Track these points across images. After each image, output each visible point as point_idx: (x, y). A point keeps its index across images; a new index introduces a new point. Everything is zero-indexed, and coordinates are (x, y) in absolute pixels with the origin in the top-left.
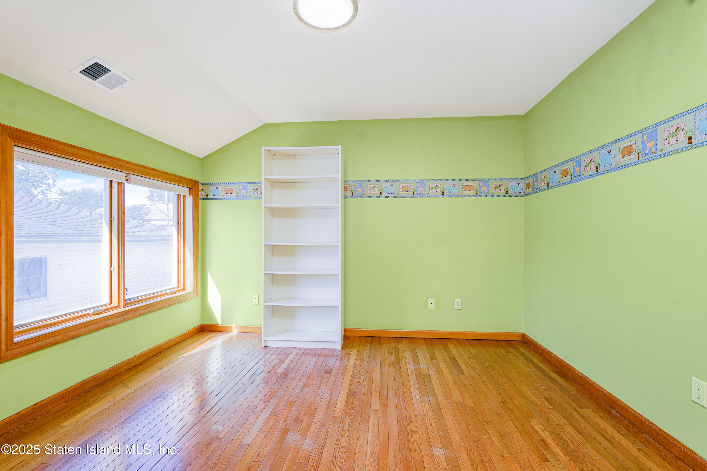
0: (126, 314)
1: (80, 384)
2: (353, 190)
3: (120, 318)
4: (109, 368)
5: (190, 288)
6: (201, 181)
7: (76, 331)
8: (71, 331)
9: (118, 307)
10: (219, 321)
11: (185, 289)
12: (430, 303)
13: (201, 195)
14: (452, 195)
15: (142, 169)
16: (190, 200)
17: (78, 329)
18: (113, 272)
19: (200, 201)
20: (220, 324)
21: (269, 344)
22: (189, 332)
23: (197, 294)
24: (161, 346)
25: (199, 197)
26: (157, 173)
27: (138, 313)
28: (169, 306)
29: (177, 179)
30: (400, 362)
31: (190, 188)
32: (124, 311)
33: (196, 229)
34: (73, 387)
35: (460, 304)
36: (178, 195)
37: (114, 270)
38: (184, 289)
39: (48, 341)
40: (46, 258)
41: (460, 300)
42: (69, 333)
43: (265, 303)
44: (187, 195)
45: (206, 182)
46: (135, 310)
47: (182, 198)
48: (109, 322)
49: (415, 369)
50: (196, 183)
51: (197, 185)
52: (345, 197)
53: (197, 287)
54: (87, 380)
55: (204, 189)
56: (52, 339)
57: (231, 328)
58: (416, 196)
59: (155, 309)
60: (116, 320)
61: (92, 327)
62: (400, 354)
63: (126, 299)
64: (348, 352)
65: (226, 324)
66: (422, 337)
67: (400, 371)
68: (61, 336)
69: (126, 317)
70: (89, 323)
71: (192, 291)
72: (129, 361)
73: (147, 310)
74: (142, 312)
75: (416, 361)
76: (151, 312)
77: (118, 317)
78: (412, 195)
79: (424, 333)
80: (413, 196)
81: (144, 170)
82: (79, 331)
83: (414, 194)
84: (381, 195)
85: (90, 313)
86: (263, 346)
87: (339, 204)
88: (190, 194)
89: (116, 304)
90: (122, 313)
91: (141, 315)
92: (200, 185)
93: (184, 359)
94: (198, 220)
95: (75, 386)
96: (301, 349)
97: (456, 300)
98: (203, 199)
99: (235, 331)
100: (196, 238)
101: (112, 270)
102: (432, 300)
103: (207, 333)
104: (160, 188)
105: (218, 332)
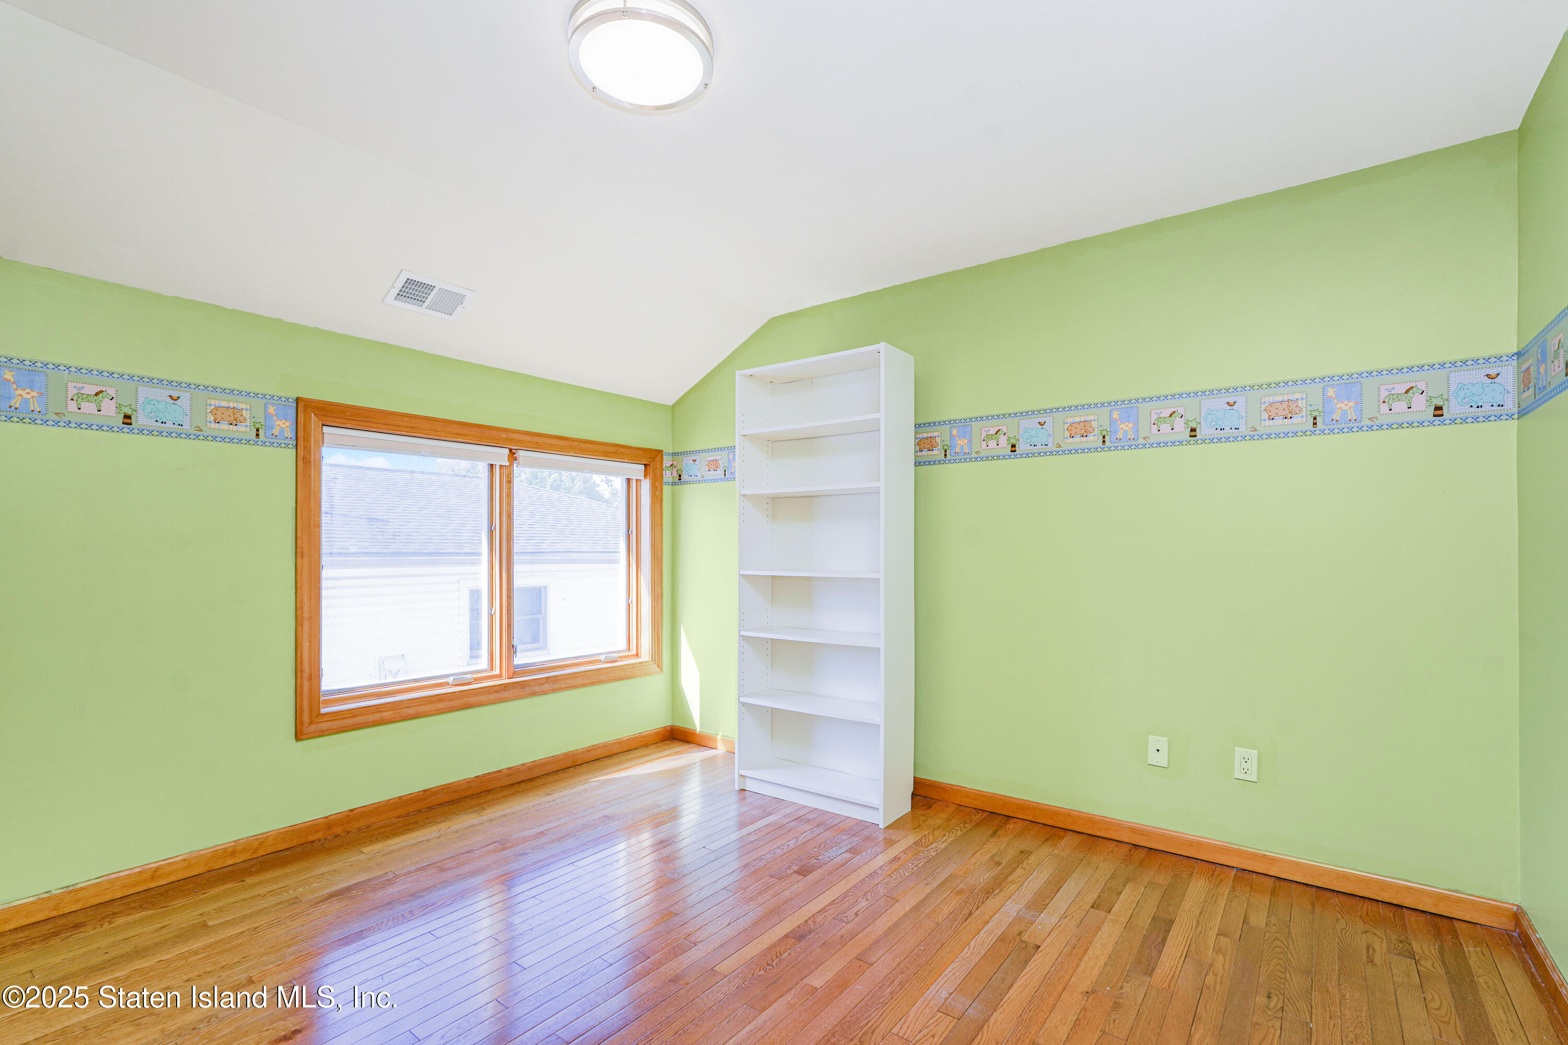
0: (505, 691)
1: (422, 793)
2: (946, 443)
3: (493, 696)
4: (473, 776)
5: (645, 656)
6: (667, 448)
7: (414, 708)
8: (407, 707)
9: (500, 676)
10: (697, 724)
11: (639, 655)
12: (1151, 751)
13: (668, 476)
14: (1225, 435)
15: (536, 439)
16: (646, 485)
17: (419, 705)
18: (494, 616)
19: (667, 490)
20: (698, 730)
21: (750, 786)
22: (640, 737)
23: (659, 667)
24: (575, 755)
25: (665, 479)
26: (567, 443)
27: (528, 690)
28: (593, 684)
29: (613, 449)
30: (998, 891)
31: (645, 465)
32: (501, 685)
33: (656, 542)
34: (409, 796)
35: (1253, 765)
36: (629, 480)
37: (495, 613)
38: (637, 655)
39: (371, 718)
40: (545, 587)
41: (1253, 753)
42: (404, 710)
43: (740, 698)
44: (642, 478)
45: (678, 451)
46: (523, 685)
47: (634, 484)
48: (472, 700)
49: (1018, 919)
50: (657, 454)
51: (658, 459)
52: (917, 464)
53: (658, 653)
54: (434, 790)
55: (675, 464)
56: (377, 716)
57: (716, 740)
58: (1109, 448)
59: (564, 686)
60: (483, 698)
61: (441, 705)
62: (1019, 871)
63: (515, 665)
64: (893, 838)
65: (708, 731)
66: (1126, 840)
67: (970, 914)
68: (390, 712)
69: (506, 694)
70: (437, 697)
71: (648, 660)
72: (511, 771)
73: (547, 687)
74: (537, 688)
75: (1040, 902)
76: (554, 691)
77: (490, 693)
78: (1097, 446)
79: (1134, 830)
80: (1102, 446)
81: (541, 440)
82: (421, 709)
83: (1104, 442)
84: (1015, 451)
85: (450, 682)
86: (737, 788)
87: (879, 481)
88: (645, 476)
89: (498, 672)
90: (498, 688)
91: (533, 694)
92: (665, 457)
93: (596, 783)
94: (662, 526)
95: (413, 795)
96: (804, 807)
97: (1240, 751)
98: (674, 484)
99: (721, 749)
100: (658, 558)
101: (493, 613)
102: (1162, 742)
103: (676, 743)
104: (580, 469)
105: (694, 745)
